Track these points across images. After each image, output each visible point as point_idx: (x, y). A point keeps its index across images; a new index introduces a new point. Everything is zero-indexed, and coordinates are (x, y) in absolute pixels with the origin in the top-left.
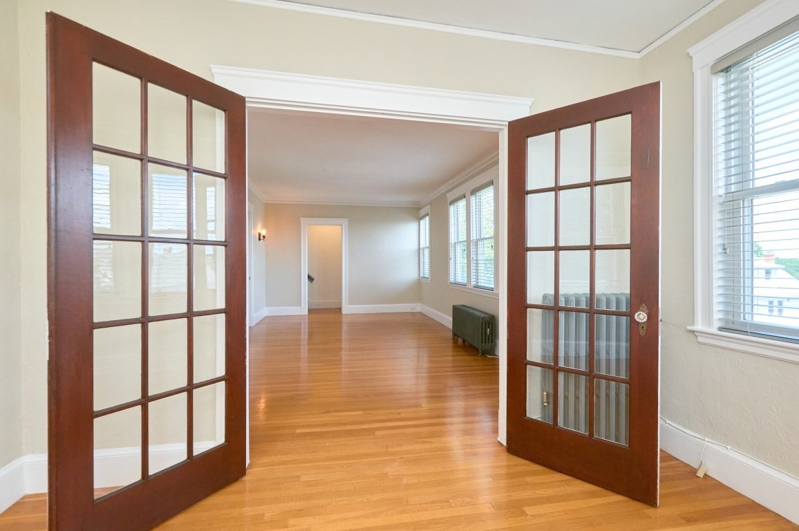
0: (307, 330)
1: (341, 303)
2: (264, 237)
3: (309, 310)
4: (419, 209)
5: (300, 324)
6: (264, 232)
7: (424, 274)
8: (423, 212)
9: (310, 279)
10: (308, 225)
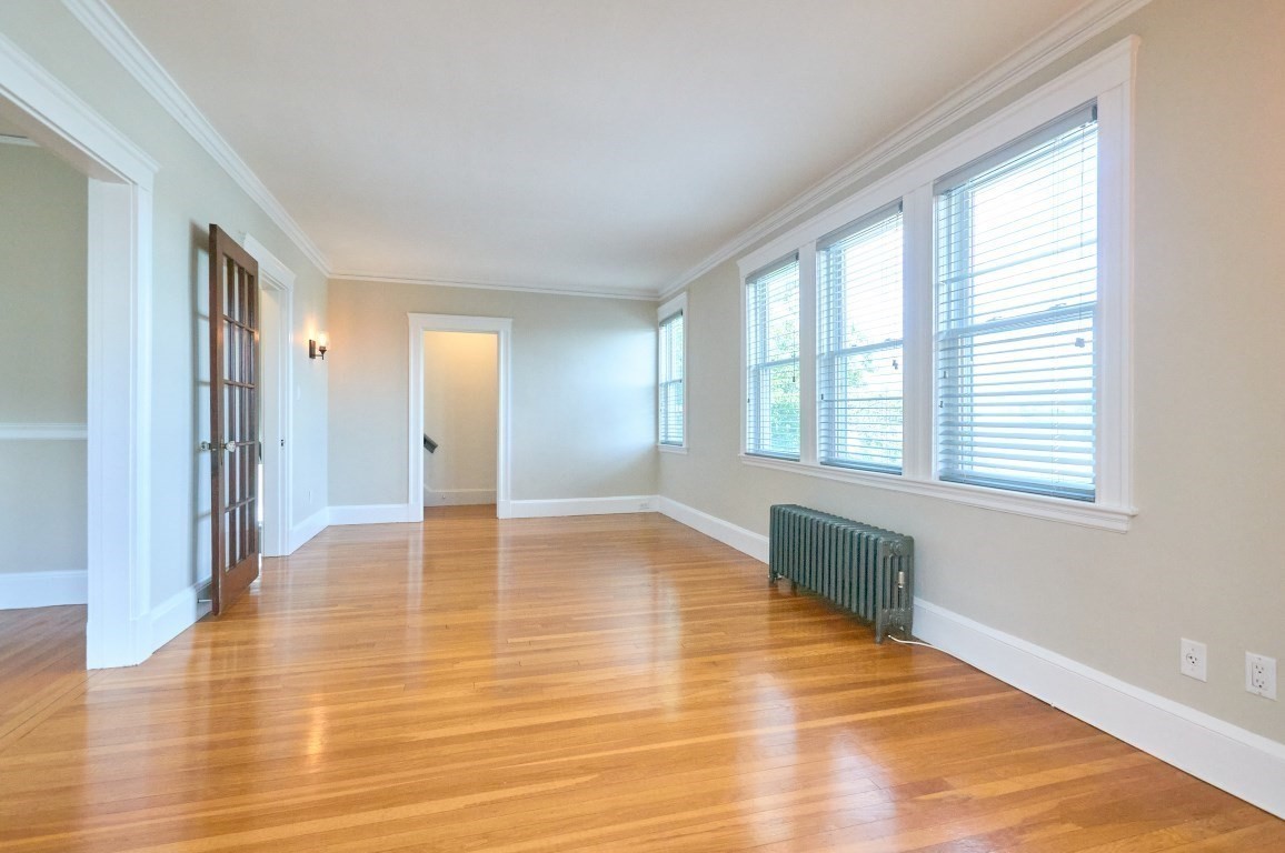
0: (420, 562)
1: (494, 494)
2: (323, 351)
3: (430, 511)
4: (657, 305)
5: (405, 546)
6: (322, 340)
7: (666, 436)
8: (664, 311)
9: (429, 445)
10: (426, 329)
